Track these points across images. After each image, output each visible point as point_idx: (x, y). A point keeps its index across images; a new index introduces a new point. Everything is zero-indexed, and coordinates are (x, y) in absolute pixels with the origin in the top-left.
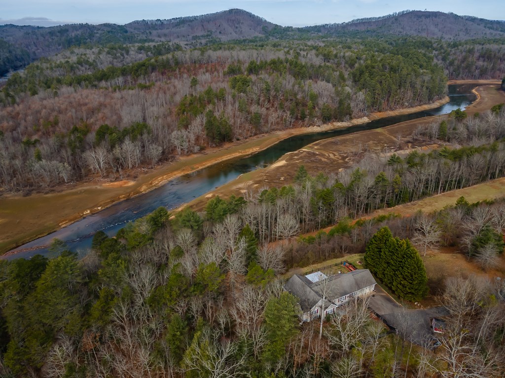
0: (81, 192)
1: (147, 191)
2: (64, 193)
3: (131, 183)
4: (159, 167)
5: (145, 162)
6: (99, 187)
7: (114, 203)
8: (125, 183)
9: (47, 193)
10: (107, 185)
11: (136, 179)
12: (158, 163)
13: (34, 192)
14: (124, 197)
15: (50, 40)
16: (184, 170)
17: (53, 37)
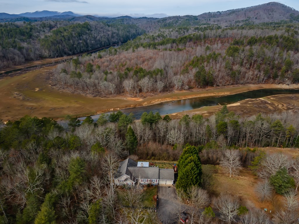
0: (116, 100)
1: (146, 105)
2: (109, 99)
3: (141, 100)
4: (160, 94)
5: (154, 90)
6: (125, 99)
7: (126, 108)
8: (138, 99)
9: (102, 97)
10: (129, 99)
11: (145, 98)
12: (160, 92)
13: (98, 96)
14: (133, 106)
15: (157, 25)
16: (173, 98)
17: (159, 23)
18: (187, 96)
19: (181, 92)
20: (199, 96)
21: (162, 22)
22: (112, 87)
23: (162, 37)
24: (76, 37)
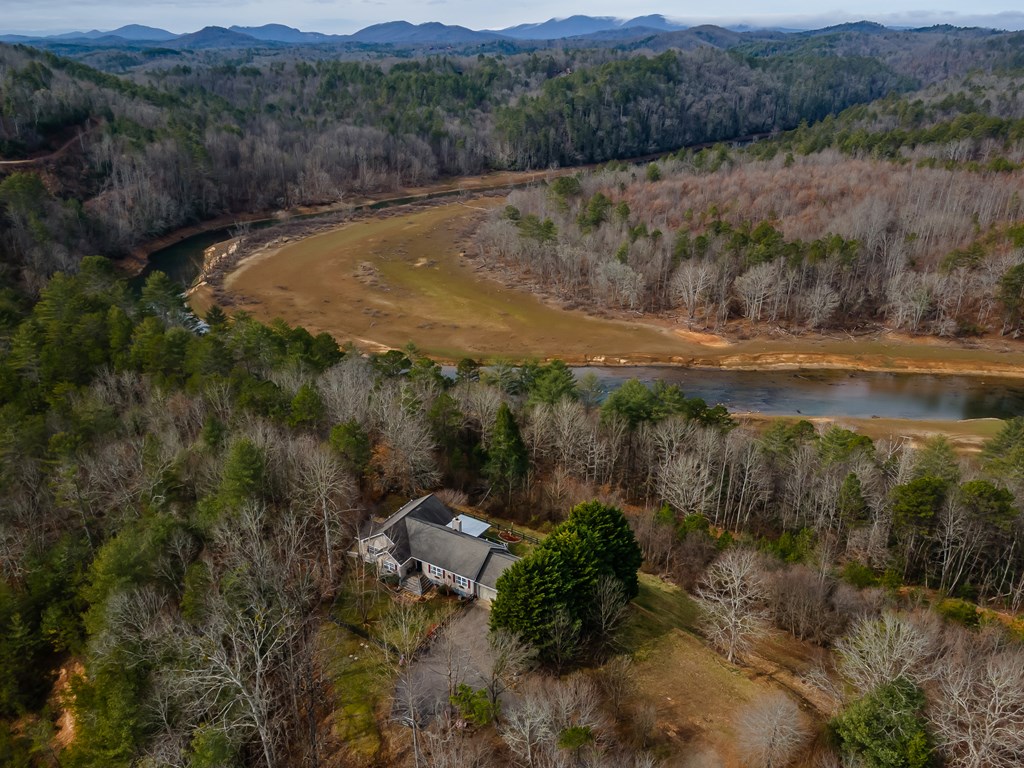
0: (631, 329)
1: (734, 368)
2: (610, 322)
3: (722, 344)
4: (816, 336)
5: (792, 318)
6: (665, 331)
7: (654, 363)
8: (712, 340)
9: (590, 315)
10: (681, 333)
11: (740, 341)
12: (819, 327)
13: (581, 307)
14: (680, 361)
15: (982, 58)
16: (860, 359)
17: (991, 53)
18: (932, 364)
19: (916, 342)
20: (995, 373)
21: (1007, 45)
22: (631, 283)
23: (960, 109)
24: (613, 105)
